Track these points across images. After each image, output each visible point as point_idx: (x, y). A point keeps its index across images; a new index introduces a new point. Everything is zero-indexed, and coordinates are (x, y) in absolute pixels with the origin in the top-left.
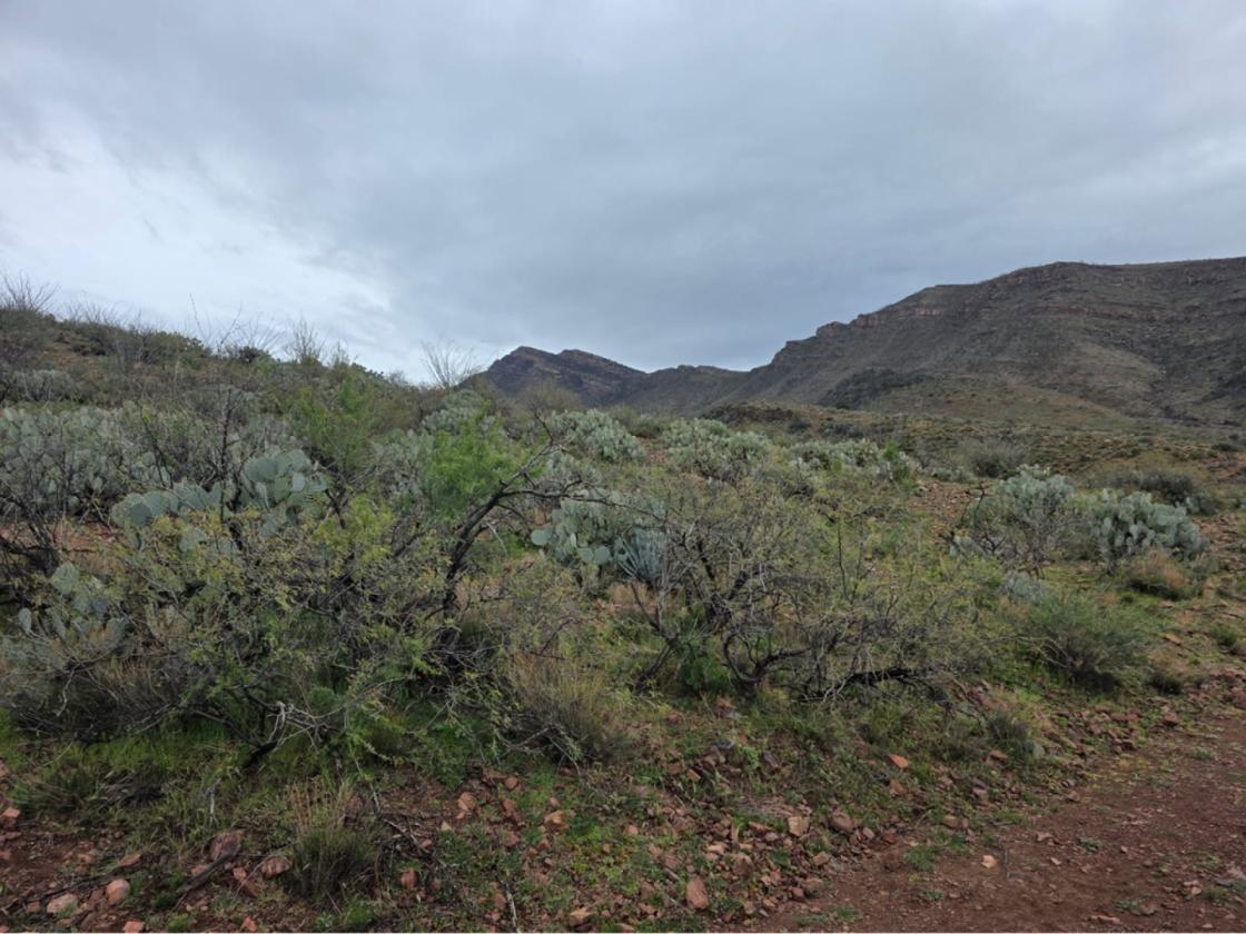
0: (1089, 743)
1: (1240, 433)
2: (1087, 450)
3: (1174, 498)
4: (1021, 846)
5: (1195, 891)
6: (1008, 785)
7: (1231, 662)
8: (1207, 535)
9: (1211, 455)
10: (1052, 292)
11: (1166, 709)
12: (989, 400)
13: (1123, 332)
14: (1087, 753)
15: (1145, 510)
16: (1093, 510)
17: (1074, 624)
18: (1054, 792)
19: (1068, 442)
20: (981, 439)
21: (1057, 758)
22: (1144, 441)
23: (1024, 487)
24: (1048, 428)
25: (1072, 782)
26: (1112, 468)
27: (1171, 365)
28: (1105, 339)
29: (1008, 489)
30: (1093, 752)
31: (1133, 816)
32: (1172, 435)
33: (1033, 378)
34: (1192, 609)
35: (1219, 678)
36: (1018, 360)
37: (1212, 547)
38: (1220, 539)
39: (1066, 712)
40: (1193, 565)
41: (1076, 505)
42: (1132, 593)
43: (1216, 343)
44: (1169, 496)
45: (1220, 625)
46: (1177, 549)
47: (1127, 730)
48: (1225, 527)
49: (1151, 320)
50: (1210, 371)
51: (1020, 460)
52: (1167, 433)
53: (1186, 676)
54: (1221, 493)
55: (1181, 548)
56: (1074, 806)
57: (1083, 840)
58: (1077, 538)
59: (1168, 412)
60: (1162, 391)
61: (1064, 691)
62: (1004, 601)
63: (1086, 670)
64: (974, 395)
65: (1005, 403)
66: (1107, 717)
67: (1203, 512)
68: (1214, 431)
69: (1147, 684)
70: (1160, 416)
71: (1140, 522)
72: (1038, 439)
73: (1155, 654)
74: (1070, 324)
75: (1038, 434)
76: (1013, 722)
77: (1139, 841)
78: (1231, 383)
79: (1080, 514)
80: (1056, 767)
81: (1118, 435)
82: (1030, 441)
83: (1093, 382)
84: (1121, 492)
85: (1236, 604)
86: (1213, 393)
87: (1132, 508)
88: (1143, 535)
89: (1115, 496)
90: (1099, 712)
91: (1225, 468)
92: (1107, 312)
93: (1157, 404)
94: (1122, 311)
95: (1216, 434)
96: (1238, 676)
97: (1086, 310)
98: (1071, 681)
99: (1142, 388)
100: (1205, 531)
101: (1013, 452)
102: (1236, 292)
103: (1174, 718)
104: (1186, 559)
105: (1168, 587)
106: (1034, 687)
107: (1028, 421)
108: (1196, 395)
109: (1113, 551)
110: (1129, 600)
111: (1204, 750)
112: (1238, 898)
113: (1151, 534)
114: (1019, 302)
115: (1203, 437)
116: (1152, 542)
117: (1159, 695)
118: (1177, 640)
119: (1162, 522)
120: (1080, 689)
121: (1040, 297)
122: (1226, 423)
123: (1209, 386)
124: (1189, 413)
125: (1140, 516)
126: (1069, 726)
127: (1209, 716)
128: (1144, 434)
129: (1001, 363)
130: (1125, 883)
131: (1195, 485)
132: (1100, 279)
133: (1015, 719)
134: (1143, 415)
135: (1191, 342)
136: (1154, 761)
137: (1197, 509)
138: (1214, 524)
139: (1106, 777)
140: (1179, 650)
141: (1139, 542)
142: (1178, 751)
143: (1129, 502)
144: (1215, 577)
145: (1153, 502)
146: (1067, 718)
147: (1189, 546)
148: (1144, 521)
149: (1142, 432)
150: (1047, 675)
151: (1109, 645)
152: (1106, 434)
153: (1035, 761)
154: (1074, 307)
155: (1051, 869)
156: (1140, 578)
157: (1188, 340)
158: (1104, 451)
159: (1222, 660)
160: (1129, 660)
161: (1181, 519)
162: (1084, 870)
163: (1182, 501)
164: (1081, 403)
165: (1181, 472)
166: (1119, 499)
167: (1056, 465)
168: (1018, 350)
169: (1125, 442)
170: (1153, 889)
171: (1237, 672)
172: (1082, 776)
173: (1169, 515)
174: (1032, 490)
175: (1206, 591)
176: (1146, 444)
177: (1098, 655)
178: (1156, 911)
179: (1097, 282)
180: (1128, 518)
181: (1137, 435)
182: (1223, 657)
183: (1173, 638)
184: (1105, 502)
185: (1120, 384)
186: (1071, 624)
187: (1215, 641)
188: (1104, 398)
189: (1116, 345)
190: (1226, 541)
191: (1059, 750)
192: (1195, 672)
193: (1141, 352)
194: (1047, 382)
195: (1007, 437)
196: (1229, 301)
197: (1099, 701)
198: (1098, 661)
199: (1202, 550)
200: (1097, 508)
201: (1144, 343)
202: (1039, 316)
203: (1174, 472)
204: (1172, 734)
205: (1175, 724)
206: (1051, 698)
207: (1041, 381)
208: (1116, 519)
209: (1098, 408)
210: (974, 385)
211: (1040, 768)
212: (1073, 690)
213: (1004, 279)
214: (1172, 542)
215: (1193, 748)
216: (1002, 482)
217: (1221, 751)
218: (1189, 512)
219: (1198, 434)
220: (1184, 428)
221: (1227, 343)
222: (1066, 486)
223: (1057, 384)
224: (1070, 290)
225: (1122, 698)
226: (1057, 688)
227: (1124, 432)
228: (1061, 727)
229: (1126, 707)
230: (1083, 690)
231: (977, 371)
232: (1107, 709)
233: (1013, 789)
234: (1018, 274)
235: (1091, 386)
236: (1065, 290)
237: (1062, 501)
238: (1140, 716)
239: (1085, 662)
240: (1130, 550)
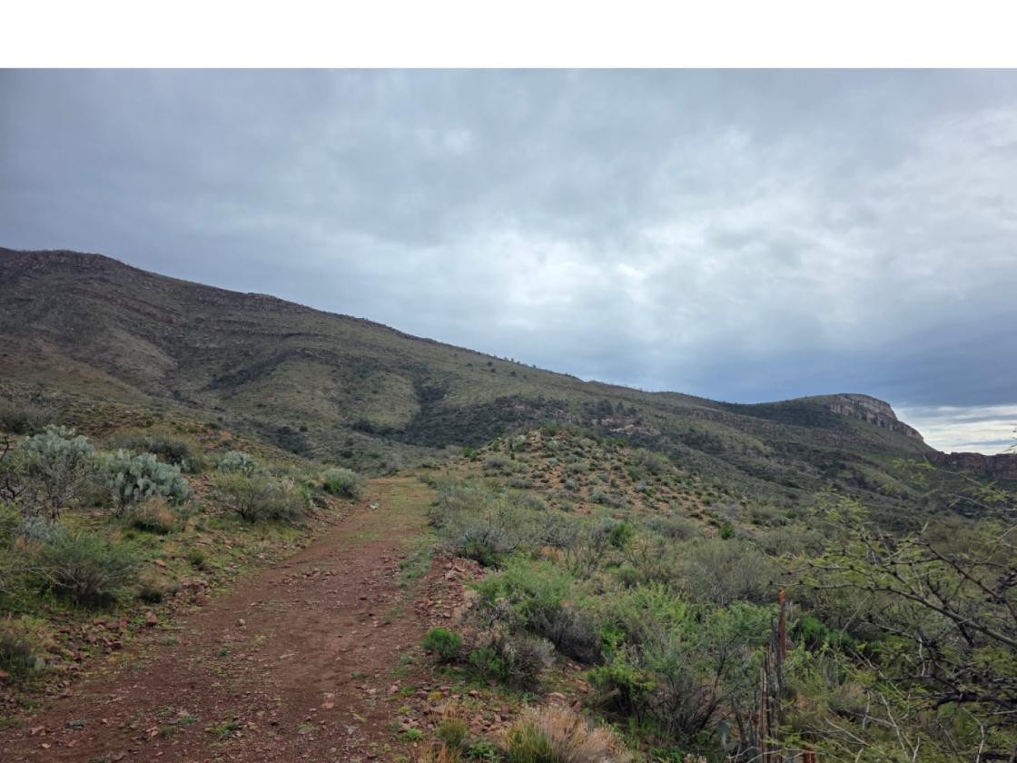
0: (85, 650)
1: (224, 417)
2: (110, 418)
3: (174, 459)
4: (15, 744)
5: (154, 733)
6: (7, 697)
7: (198, 575)
8: (194, 487)
9: (204, 431)
10: (91, 278)
11: (149, 614)
12: (22, 363)
13: (148, 326)
14: (83, 658)
15: (150, 466)
16: (110, 466)
17: (82, 557)
18: (49, 694)
19: (94, 410)
20: (10, 398)
21: (55, 666)
22: (157, 415)
23: (49, 443)
24: (78, 395)
25: (66, 683)
26: (130, 434)
27: (182, 360)
28: (133, 329)
29: (33, 445)
30: (88, 657)
31: (113, 695)
32: (178, 413)
33: (67, 350)
34: (177, 541)
35: (188, 587)
36: (55, 331)
37: (195, 496)
38: (202, 491)
39: (68, 629)
40: (181, 509)
41: (95, 461)
42: (133, 532)
43: (214, 349)
44: (170, 458)
45: (194, 551)
46: (171, 498)
47: (117, 634)
48: (206, 482)
49: (170, 322)
50: (209, 369)
51: (48, 420)
52: (174, 410)
53: (166, 588)
54: (206, 458)
55: (174, 496)
56: (67, 700)
57: (71, 723)
58: (93, 488)
59: (177, 395)
60: (173, 378)
61: (68, 613)
62: (19, 541)
63: (89, 592)
64: (5, 355)
65: (36, 367)
66: (103, 627)
67: (193, 471)
68: (207, 414)
69: (137, 598)
70: (169, 397)
71: (146, 477)
72: (67, 405)
73: (145, 576)
74: (105, 310)
75: (67, 400)
76: (17, 645)
77: (117, 711)
78: (221, 380)
79: (98, 469)
80: (54, 674)
81: (136, 408)
82: (59, 405)
83: (121, 362)
84: (133, 452)
85: (206, 535)
86: (209, 386)
87: (141, 465)
88: (147, 487)
89: (129, 455)
90: (96, 625)
91: (213, 441)
92: (136, 307)
93: (169, 387)
94: (149, 309)
95: (209, 416)
96: (202, 584)
97: (120, 301)
98: (75, 602)
99: (159, 374)
100: (193, 484)
101: (41, 412)
102: (230, 315)
103: (154, 619)
104: (177, 504)
105: (161, 525)
106: (41, 613)
107: (58, 387)
108: (197, 385)
109: (122, 499)
110: (131, 537)
111: (172, 638)
112: (182, 729)
113: (153, 486)
114: (59, 279)
115: (199, 418)
116: (153, 493)
117: (146, 604)
118: (162, 563)
119: (162, 477)
120: (83, 609)
121: (80, 280)
122: (216, 408)
123: (207, 380)
124: (191, 399)
125: (146, 472)
126: (70, 640)
127: (179, 614)
128: (158, 410)
129: (36, 330)
130: (102, 745)
131: (189, 450)
132: (133, 279)
133: (19, 641)
134: (157, 396)
135: (198, 345)
136: (136, 653)
137: (189, 468)
138: (199, 480)
139: (96, 672)
140: (163, 570)
141: (144, 491)
142: (154, 643)
143: (139, 460)
144: (195, 517)
145: (157, 462)
146: (68, 633)
147: (179, 495)
148: (149, 476)
149: (156, 408)
150: (54, 601)
151: (110, 571)
152: (127, 406)
153: (36, 672)
154: (109, 296)
155: (41, 753)
156: (140, 520)
157: (195, 342)
158: (125, 420)
159: (193, 575)
160: (124, 581)
161: (176, 475)
162: (70, 745)
163: (179, 462)
164: (109, 378)
165: (180, 441)
166: (132, 458)
167: (81, 429)
168: (55, 322)
169: (142, 415)
170: (123, 742)
171: (201, 582)
172: (76, 677)
173: (168, 471)
174: (57, 447)
175: (187, 528)
176: (158, 418)
177: (101, 579)
178: (124, 756)
179: (130, 280)
180: (137, 473)
181: (152, 410)
182: (194, 572)
183: (160, 562)
184: (120, 459)
185: (142, 367)
186: (79, 558)
187: (189, 562)
188: (128, 376)
189: (141, 335)
190: (207, 492)
191: (59, 660)
192: (173, 584)
193: (160, 345)
194: (80, 355)
195: (36, 399)
196: (225, 321)
197: (97, 616)
198: (99, 584)
199: (188, 498)
200: (113, 465)
201: (165, 338)
202: (78, 296)
203: (175, 440)
204: (151, 632)
205: (155, 624)
206: (56, 620)
207: (75, 354)
208: (128, 473)
209: (122, 384)
210: (6, 346)
211: (39, 678)
212: (76, 611)
213: (46, 254)
214: (168, 492)
215: (165, 638)
216: (28, 438)
217: (185, 637)
218: (182, 470)
219: (196, 415)
220: (187, 409)
221: (222, 351)
222: (88, 446)
223: (90, 359)
224: (107, 281)
225: (116, 611)
226: (62, 611)
227: (142, 407)
228: (62, 641)
229: (119, 617)
230: (85, 609)
231: (11, 333)
232: (103, 621)
233: (12, 700)
234: (61, 254)
235: (118, 365)
236: (102, 279)
237: (84, 457)
238: (129, 622)
239: (89, 585)
240: (136, 498)
